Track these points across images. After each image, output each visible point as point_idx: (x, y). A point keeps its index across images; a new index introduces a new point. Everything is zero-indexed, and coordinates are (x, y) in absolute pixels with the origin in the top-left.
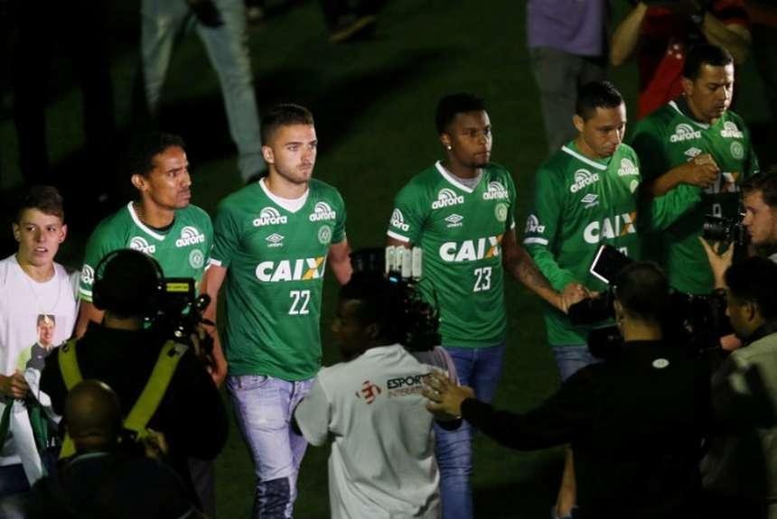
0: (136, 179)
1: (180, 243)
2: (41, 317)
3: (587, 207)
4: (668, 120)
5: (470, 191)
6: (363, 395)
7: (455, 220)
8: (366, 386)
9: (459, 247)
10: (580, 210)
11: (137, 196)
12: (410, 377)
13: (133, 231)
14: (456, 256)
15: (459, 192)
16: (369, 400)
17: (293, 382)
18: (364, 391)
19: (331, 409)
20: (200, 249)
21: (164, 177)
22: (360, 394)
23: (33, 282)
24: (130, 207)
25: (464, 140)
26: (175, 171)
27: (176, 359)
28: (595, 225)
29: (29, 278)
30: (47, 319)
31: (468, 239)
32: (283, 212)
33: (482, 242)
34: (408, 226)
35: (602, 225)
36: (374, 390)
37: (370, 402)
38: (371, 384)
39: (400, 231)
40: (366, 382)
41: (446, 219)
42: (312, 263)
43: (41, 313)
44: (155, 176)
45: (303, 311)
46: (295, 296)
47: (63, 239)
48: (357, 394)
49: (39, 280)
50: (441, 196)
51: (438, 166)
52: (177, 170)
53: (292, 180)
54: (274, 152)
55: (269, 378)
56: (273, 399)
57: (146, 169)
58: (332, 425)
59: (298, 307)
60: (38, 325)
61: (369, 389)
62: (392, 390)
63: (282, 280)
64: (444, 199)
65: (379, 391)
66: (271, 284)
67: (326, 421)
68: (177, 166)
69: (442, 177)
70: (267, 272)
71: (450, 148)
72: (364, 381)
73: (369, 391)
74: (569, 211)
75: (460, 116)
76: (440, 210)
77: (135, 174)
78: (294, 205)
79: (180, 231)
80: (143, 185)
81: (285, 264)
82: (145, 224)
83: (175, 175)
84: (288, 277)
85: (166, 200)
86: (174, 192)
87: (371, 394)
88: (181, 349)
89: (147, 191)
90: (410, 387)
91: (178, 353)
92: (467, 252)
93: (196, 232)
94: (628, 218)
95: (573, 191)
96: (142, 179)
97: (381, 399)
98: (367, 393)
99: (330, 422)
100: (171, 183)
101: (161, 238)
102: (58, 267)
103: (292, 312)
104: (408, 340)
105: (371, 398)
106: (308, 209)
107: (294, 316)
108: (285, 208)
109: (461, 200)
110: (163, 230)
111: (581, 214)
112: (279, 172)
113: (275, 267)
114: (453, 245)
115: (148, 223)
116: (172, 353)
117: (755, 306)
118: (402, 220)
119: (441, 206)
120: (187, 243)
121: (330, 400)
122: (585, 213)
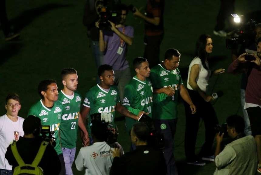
0: (43, 93)
1: (55, 112)
2: (15, 132)
3: (142, 95)
4: (159, 70)
5: (107, 93)
6: (93, 156)
7: (103, 101)
8: (94, 153)
9: (104, 108)
10: (140, 96)
11: (43, 98)
12: (107, 151)
13: (42, 108)
14: (103, 111)
15: (104, 93)
16: (94, 157)
17: (71, 149)
18: (93, 155)
19: (84, 160)
20: (60, 114)
21: (51, 92)
22: (92, 156)
23: (12, 122)
24: (41, 101)
25: (107, 78)
26: (54, 90)
27: (45, 146)
28: (144, 100)
29: (11, 120)
30: (16, 133)
31: (107, 107)
32: (69, 99)
33: (110, 107)
34: (89, 103)
35: (145, 100)
36: (96, 155)
37: (95, 158)
38: (95, 153)
39: (87, 104)
40: (94, 152)
41: (101, 101)
42: (77, 114)
43: (15, 131)
44: (48, 91)
45: (74, 128)
46: (72, 124)
47: (20, 109)
48: (91, 156)
49: (13, 121)
50: (99, 94)
51: (98, 85)
52: (55, 89)
53: (71, 90)
54: (66, 82)
55: (66, 148)
56: (67, 154)
57: (45, 89)
58: (84, 165)
59: (73, 127)
60: (14, 134)
61: (95, 154)
62: (102, 155)
63: (70, 119)
64: (100, 95)
65: (98, 155)
66: (66, 121)
67: (83, 164)
68: (54, 89)
69: (99, 89)
70: (66, 117)
71: (102, 80)
72: (93, 151)
73: (95, 155)
74: (137, 97)
75: (106, 71)
76: (99, 98)
77: (43, 91)
78: (72, 97)
79: (55, 109)
80: (44, 94)
81: (70, 115)
82: (45, 106)
83: (54, 91)
84: (71, 118)
85: (51, 99)
86: (53, 96)
87: (95, 156)
88: (47, 143)
89: (46, 96)
90: (107, 154)
91: (46, 144)
92: (106, 110)
93: (59, 108)
94: (151, 98)
95: (138, 91)
96: (44, 92)
97: (98, 157)
98: (94, 155)
99: (84, 164)
100: (52, 93)
101: (50, 110)
102: (19, 117)
103: (72, 129)
104: (107, 140)
105: (95, 157)
106: (75, 98)
107: (72, 130)
108: (69, 98)
109: (105, 95)
110: (50, 108)
111: (140, 97)
112: (67, 88)
113: (68, 116)
114: (102, 108)
115: (46, 106)
116: (44, 144)
117: (235, 129)
118: (88, 101)
119: (99, 97)
120: (57, 112)
121: (83, 157)
122: (141, 97)
